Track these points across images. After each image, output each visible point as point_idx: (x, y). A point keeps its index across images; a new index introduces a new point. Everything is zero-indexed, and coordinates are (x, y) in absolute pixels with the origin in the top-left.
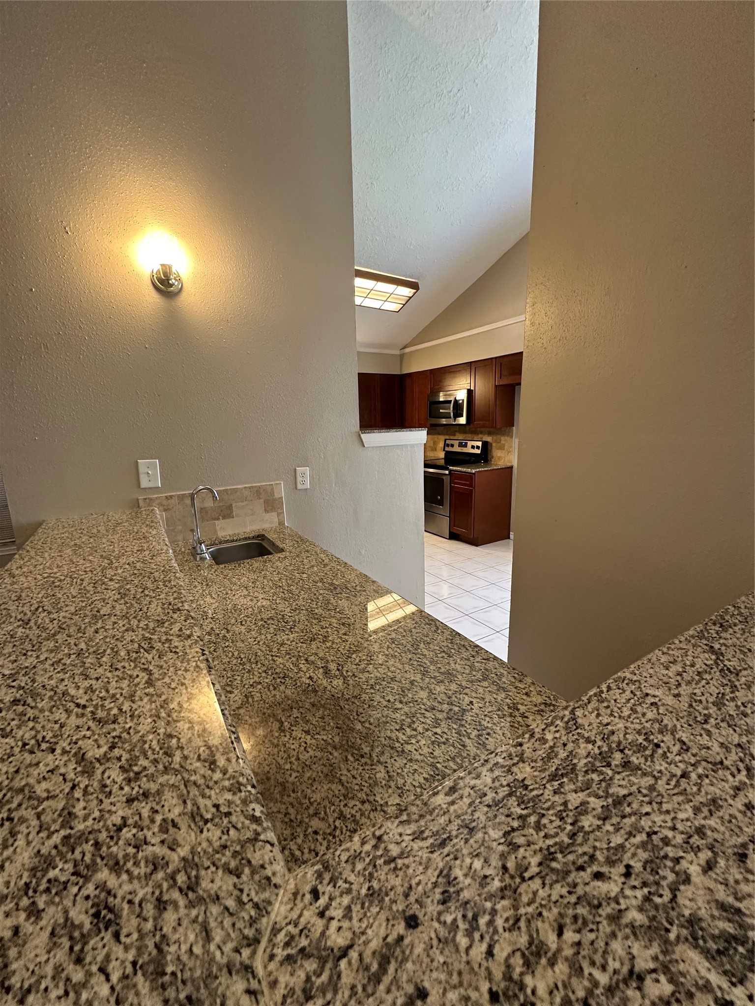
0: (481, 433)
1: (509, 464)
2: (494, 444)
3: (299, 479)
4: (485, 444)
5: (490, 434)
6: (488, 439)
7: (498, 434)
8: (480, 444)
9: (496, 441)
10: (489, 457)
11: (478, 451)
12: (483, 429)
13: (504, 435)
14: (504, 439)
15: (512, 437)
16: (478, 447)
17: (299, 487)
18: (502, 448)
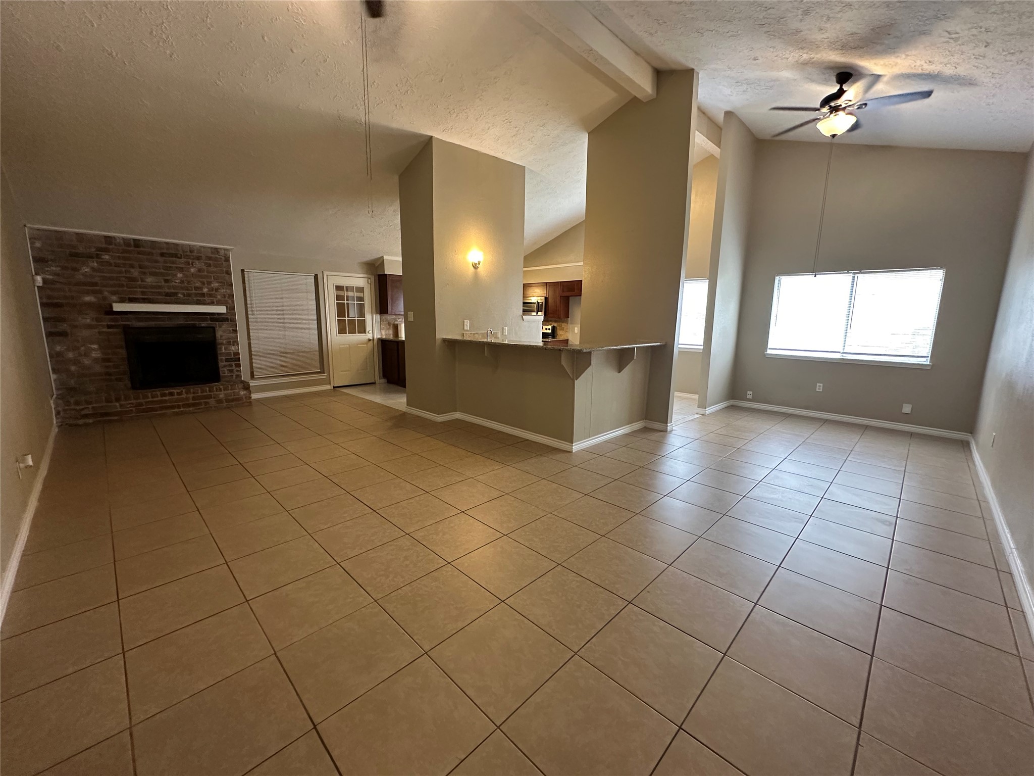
0: (551, 321)
1: (566, 338)
2: (558, 328)
3: (504, 331)
4: (554, 328)
5: (556, 322)
6: (555, 325)
7: (559, 322)
8: (550, 327)
9: (559, 326)
10: (555, 335)
11: (550, 331)
12: (552, 319)
13: (563, 322)
14: (564, 325)
15: (568, 323)
16: (549, 329)
17: (504, 334)
18: (563, 329)
